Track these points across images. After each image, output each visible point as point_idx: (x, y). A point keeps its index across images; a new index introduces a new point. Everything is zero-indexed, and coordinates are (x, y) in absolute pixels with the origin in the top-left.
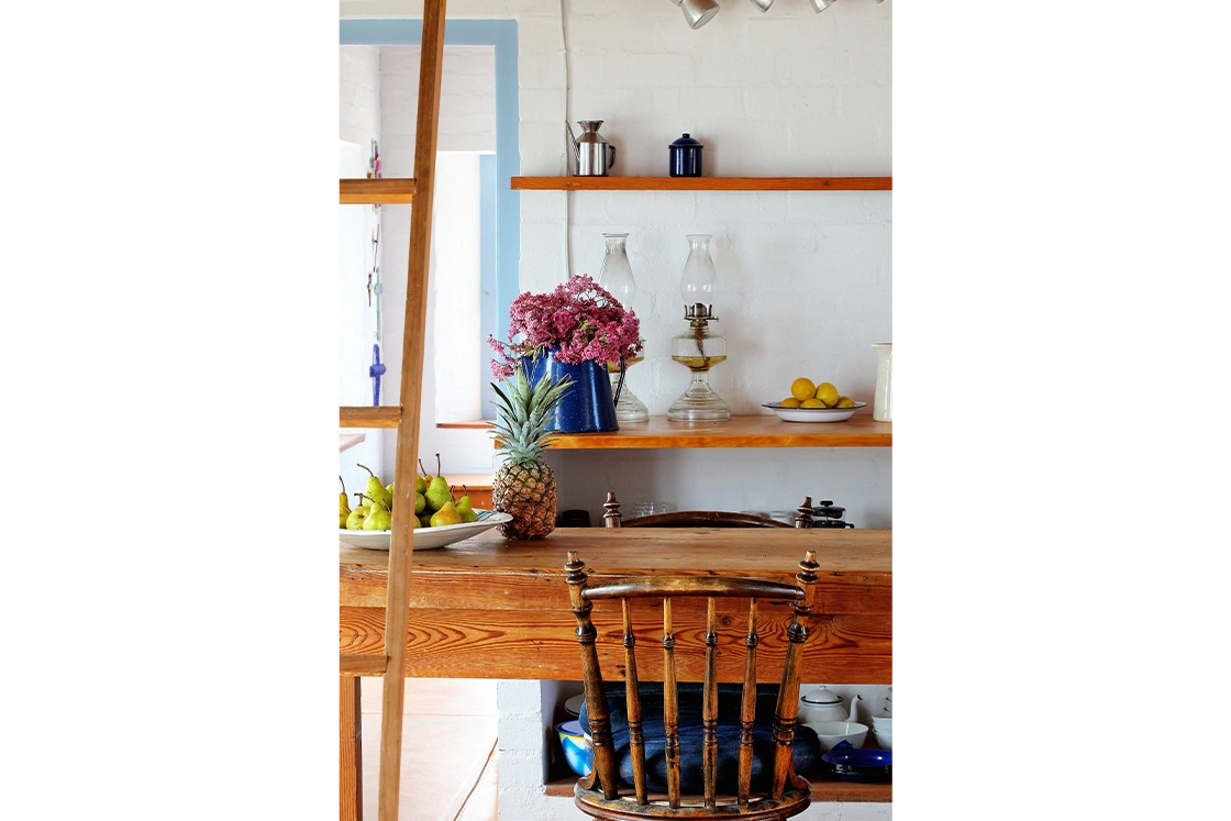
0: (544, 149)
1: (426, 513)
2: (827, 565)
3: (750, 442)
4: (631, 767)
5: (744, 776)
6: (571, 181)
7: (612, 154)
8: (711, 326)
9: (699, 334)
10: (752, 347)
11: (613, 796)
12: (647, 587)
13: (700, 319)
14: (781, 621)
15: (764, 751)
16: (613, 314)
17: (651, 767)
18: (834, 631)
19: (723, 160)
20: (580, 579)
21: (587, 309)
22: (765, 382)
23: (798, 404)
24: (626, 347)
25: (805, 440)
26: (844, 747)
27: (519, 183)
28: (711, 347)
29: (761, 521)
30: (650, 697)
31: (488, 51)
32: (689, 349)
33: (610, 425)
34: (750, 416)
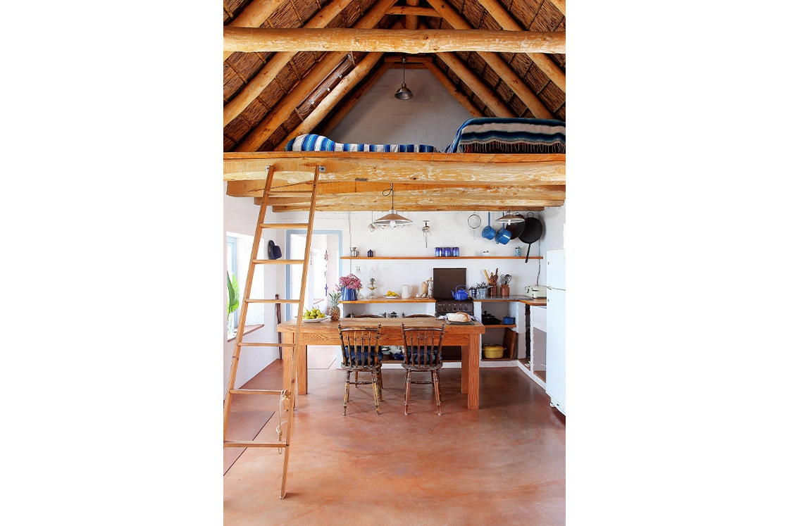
0: (347, 252)
1: (315, 316)
2: (383, 325)
3: (379, 302)
4: (349, 361)
5: (369, 362)
6: (351, 258)
7: (358, 253)
8: (374, 282)
9: (372, 284)
10: (381, 286)
11: (347, 365)
12: (351, 329)
13: (372, 280)
14: (376, 335)
15: (373, 357)
16: (357, 280)
17: (353, 360)
18: (385, 336)
19: (377, 254)
20: (340, 328)
21: (352, 280)
22: (384, 292)
23: (389, 295)
24: (359, 286)
25: (389, 302)
26: (396, 354)
27: (341, 258)
28: (374, 286)
29: (377, 317)
30: (352, 348)
31: (337, 236)
32: (371, 286)
33: (356, 300)
34: (381, 297)
